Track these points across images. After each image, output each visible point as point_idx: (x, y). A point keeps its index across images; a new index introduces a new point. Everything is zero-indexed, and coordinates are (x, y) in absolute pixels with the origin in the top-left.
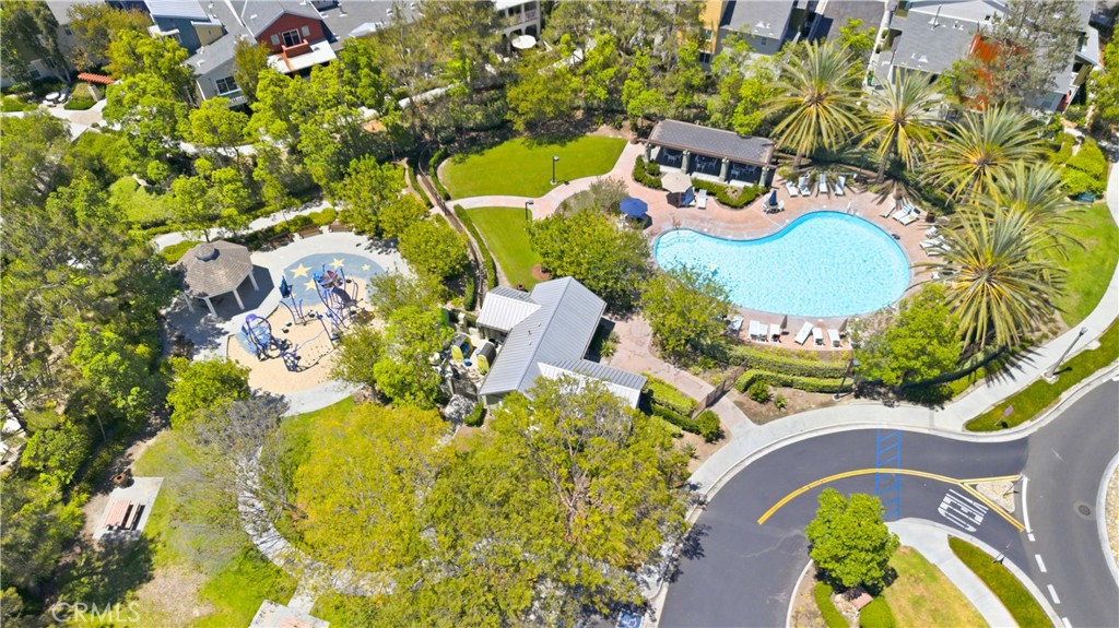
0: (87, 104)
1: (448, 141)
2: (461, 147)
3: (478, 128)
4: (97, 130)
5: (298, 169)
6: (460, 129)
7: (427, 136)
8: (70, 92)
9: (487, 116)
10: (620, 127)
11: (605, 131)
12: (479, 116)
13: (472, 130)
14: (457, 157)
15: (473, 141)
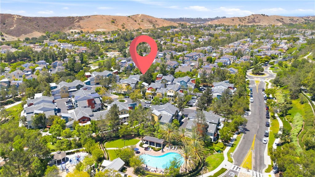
0: (46, 131)
1: (108, 139)
2: (110, 140)
3: (114, 137)
4: (47, 135)
5: (79, 142)
6: (111, 137)
7: (104, 138)
8: (44, 130)
9: (116, 135)
10: (140, 138)
11: (137, 138)
12: (114, 135)
13: (113, 137)
14: (109, 142)
15: (112, 139)
